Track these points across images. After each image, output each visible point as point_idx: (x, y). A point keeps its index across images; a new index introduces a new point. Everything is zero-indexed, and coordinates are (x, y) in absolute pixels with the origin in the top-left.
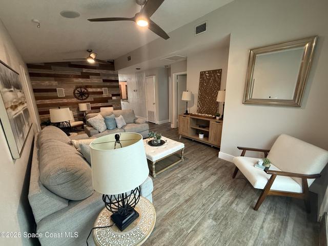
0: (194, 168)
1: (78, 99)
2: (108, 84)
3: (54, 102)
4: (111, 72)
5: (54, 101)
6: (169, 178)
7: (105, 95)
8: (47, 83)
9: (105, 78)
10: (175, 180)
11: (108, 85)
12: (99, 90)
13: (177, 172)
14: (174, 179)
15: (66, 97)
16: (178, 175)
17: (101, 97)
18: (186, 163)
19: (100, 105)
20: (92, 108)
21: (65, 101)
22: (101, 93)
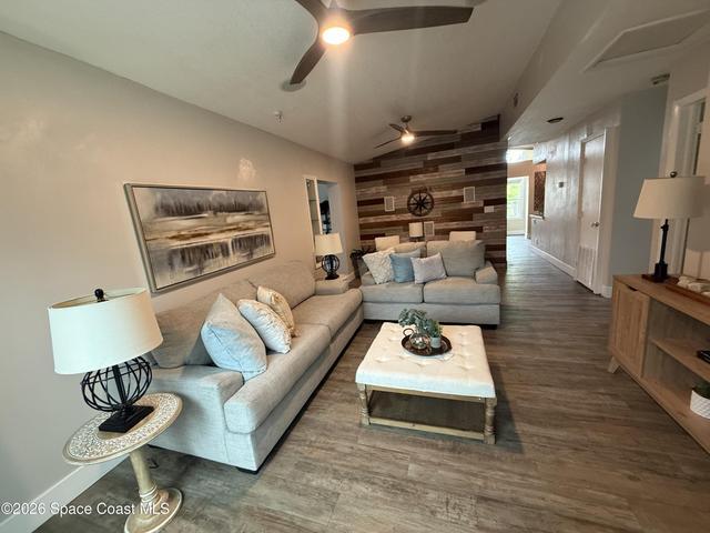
0: (491, 493)
1: (414, 214)
2: (478, 177)
3: (379, 221)
4: (488, 147)
5: (380, 219)
6: (384, 450)
7: (466, 204)
8: (373, 190)
9: (473, 164)
10: (385, 469)
11: (478, 179)
12: (455, 193)
13: (422, 457)
14: (388, 463)
15: (397, 212)
16: (412, 467)
17: (457, 208)
18: (492, 457)
19: (454, 225)
20: (437, 232)
21: (394, 218)
22: (460, 199)
